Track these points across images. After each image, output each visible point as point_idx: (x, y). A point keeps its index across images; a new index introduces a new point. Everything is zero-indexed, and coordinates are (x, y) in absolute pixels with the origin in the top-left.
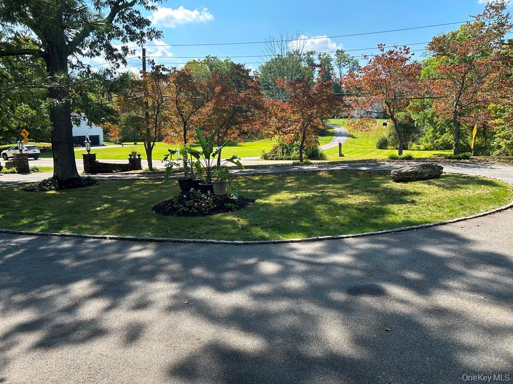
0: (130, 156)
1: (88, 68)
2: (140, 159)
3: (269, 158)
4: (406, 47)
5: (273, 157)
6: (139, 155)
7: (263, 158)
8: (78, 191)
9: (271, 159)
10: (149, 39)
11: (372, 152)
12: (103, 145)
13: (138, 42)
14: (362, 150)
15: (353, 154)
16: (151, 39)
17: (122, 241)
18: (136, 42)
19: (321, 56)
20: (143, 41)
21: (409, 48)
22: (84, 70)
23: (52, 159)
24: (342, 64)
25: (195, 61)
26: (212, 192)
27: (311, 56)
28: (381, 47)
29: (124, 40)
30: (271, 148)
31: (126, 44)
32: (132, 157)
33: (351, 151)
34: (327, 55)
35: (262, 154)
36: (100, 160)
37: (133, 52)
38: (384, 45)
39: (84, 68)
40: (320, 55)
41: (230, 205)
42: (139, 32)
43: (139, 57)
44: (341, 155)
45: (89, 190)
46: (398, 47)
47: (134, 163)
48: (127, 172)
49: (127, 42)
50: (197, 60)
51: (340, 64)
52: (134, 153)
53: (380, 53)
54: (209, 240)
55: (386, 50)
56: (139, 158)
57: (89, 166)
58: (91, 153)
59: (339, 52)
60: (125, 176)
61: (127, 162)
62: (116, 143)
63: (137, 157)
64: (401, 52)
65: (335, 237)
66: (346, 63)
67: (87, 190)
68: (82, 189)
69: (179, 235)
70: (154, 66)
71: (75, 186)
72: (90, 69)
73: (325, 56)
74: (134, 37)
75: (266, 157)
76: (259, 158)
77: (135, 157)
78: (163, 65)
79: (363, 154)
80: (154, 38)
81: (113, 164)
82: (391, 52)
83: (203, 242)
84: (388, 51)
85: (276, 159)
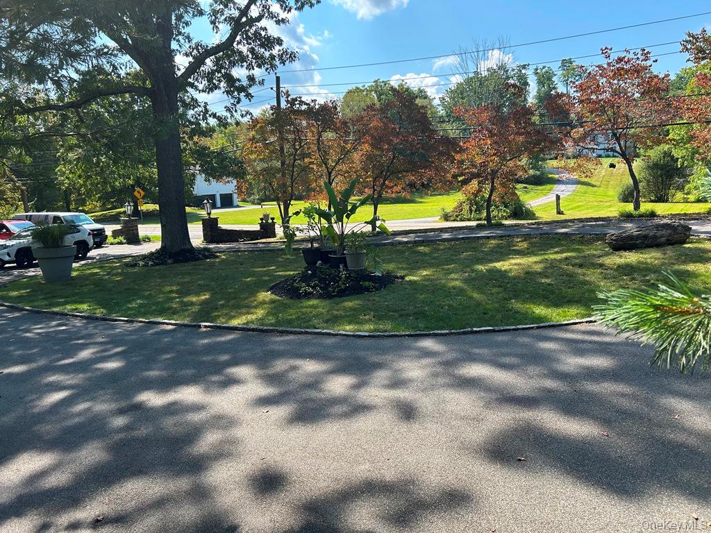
0: (262, 219)
1: (205, 107)
2: (274, 224)
3: (452, 218)
4: (644, 50)
5: (457, 216)
6: (273, 219)
7: (443, 219)
8: (187, 267)
9: (454, 220)
10: (280, 63)
11: (610, 206)
12: (238, 206)
13: (267, 69)
14: (596, 204)
15: (579, 211)
16: (283, 62)
17: (219, 330)
18: (263, 69)
19: (539, 71)
20: (273, 67)
21: (648, 53)
22: (200, 109)
23: (160, 225)
24: (570, 80)
25: (358, 88)
26: (346, 266)
27: (523, 71)
28: (605, 52)
29: (250, 67)
30: (455, 204)
31: (252, 72)
32: (264, 221)
33: (579, 207)
34: (547, 69)
35: (441, 213)
36: (223, 225)
37: (262, 83)
38: (611, 49)
39: (200, 106)
40: (537, 69)
41: (367, 283)
42: (268, 56)
43: (272, 88)
44: (560, 212)
45: (201, 265)
46: (632, 52)
47: (267, 229)
48: (256, 241)
49: (253, 69)
50: (360, 86)
51: (568, 80)
52: (266, 216)
53: (603, 62)
54: (325, 331)
55: (614, 57)
56: (273, 222)
57: (210, 234)
58: (212, 216)
59: (566, 63)
60: (253, 246)
61: (257, 228)
62: (253, 203)
63: (270, 221)
64: (638, 58)
65: (497, 328)
66: (577, 78)
67: (199, 265)
68: (194, 263)
69: (289, 324)
70: (289, 99)
71: (186, 260)
72: (208, 107)
73: (544, 70)
74: (261, 61)
75: (446, 217)
76: (437, 218)
77: (267, 221)
78: (300, 98)
79: (595, 211)
80: (288, 62)
81: (239, 231)
82: (620, 60)
83: (317, 333)
84: (616, 58)
85: (461, 220)
